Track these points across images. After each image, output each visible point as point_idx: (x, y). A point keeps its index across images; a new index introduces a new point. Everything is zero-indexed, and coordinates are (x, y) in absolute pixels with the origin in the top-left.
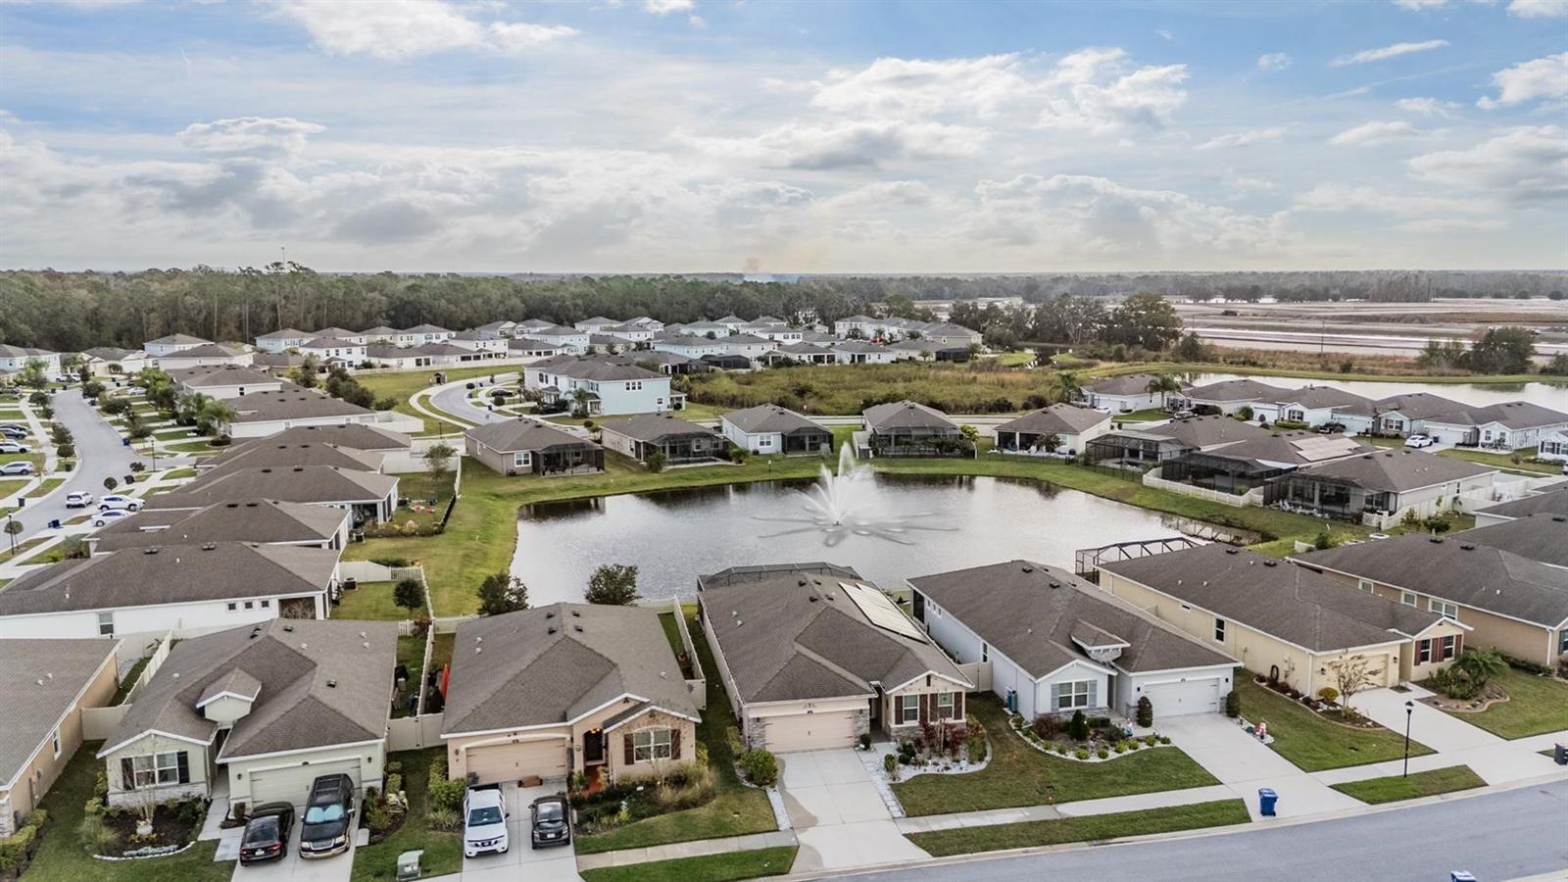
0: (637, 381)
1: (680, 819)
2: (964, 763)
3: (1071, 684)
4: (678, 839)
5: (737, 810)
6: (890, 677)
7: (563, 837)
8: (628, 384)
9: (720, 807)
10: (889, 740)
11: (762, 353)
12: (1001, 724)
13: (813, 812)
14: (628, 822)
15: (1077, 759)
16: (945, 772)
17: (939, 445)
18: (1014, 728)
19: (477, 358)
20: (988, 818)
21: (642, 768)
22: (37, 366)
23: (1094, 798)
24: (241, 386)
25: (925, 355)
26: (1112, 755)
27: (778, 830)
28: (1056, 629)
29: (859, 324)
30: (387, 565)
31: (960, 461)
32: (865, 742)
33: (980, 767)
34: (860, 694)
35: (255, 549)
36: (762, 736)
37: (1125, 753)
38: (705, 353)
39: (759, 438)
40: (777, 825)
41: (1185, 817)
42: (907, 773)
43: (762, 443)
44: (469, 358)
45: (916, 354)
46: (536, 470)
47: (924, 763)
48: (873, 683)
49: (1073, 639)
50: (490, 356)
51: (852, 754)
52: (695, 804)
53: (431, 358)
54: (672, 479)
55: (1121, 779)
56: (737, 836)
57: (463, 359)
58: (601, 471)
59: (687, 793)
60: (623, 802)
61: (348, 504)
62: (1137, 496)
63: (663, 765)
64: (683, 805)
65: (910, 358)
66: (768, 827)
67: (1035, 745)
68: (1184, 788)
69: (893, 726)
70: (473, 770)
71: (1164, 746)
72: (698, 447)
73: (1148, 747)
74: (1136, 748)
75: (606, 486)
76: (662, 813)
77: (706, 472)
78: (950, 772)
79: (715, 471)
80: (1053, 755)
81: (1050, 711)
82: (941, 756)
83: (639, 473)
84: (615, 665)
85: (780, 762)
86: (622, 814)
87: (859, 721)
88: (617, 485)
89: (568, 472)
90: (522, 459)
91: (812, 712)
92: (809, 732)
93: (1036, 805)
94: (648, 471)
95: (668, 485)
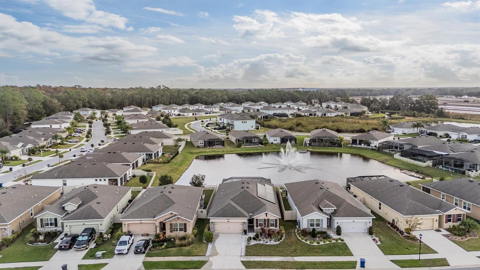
0: (245, 121)
1: (179, 250)
2: (272, 241)
3: (314, 219)
4: (175, 255)
5: (197, 249)
6: (256, 213)
7: (142, 251)
8: (243, 121)
9: (192, 247)
10: (254, 232)
11: (292, 113)
12: (292, 231)
13: (218, 251)
14: (164, 249)
15: (310, 244)
16: (266, 244)
17: (331, 143)
18: (296, 232)
19: (210, 113)
20: (270, 258)
21: (173, 234)
22: (94, 114)
23: (307, 256)
24: (138, 120)
25: (346, 114)
26: (322, 243)
27: (205, 256)
28: (315, 202)
29: (330, 104)
30: (146, 171)
31: (337, 148)
32: (245, 232)
33: (278, 243)
34: (244, 217)
35: (106, 165)
36: (214, 227)
37: (326, 243)
38: (274, 112)
39: (273, 138)
40: (205, 254)
41: (333, 265)
42: (253, 242)
43: (274, 140)
44: (207, 113)
45: (343, 114)
46: (205, 146)
47: (260, 240)
48: (250, 214)
49: (320, 206)
50: (214, 113)
51: (240, 236)
52: (185, 246)
53: (197, 113)
54: (243, 150)
55: (319, 251)
56: (192, 256)
57: (206, 113)
58: (224, 147)
59: (183, 242)
60: (165, 243)
61: (145, 154)
62: (390, 162)
63: (182, 234)
64: (181, 246)
65: (342, 115)
66: (202, 255)
67: (299, 238)
68: (339, 256)
69: (255, 228)
70: (129, 230)
71: (341, 242)
72: (254, 141)
73: (335, 242)
74: (331, 242)
75: (223, 151)
76: (175, 247)
77: (254, 148)
78: (267, 244)
79: (257, 148)
80: (303, 242)
81: (307, 228)
82: (267, 239)
83: (234, 148)
84: (174, 203)
85: (218, 236)
86: (163, 247)
87: (244, 225)
88: (227, 151)
89: (214, 147)
90: (201, 143)
91: (229, 221)
92: (229, 228)
93: (287, 256)
94: (238, 147)
95: (241, 152)
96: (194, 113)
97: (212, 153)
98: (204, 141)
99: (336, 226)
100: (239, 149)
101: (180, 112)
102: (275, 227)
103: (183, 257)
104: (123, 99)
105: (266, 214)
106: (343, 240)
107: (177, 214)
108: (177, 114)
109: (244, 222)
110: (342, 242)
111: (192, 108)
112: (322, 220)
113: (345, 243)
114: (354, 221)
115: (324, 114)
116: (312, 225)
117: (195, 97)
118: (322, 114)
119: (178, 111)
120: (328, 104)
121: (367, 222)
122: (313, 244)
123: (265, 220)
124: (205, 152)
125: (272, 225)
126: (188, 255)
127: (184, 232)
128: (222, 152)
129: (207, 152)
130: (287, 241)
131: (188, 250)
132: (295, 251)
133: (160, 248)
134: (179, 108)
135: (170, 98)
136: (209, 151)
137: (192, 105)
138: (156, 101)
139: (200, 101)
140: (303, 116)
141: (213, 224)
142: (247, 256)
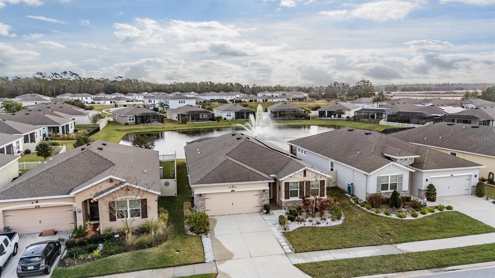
0: (183, 100)
1: (137, 256)
2: (328, 220)
3: (388, 176)
4: (130, 269)
5: (179, 249)
6: (281, 173)
7: (41, 269)
8: (180, 101)
9: (167, 247)
10: (281, 208)
11: (232, 99)
12: (346, 201)
13: (230, 250)
14: (99, 258)
15: (398, 218)
16: (317, 225)
17: (296, 116)
18: (354, 203)
19: (133, 101)
21: (119, 224)
25: (288, 100)
26: (420, 216)
27: (204, 262)
31: (304, 121)
32: (267, 209)
33: (340, 222)
34: (264, 180)
36: (203, 205)
37: (428, 214)
39: (226, 113)
40: (204, 259)
42: (293, 226)
43: (227, 116)
45: (285, 100)
46: (136, 123)
47: (303, 221)
48: (271, 175)
49: (385, 155)
50: (137, 101)
51: (259, 217)
52: (150, 246)
53: (116, 101)
54: (190, 126)
55: (433, 229)
56: (174, 266)
57: (127, 101)
58: (163, 124)
59: (145, 238)
61: (47, 126)
63: (138, 222)
64: (141, 246)
66: (197, 260)
67: (369, 211)
69: (283, 200)
70: (7, 225)
71: (448, 210)
72: (202, 117)
73: (440, 211)
74: (433, 212)
75: (163, 128)
76: (125, 251)
77: (204, 124)
79: (208, 124)
80: (382, 216)
81: (376, 192)
82: (314, 217)
84: (114, 165)
86: (96, 253)
87: (263, 196)
88: (168, 128)
89: (150, 124)
90: (131, 119)
91: (234, 191)
92: (233, 203)
93: (382, 245)
94: (182, 124)
95: (189, 128)
96: (113, 101)
97: (149, 129)
98: (135, 116)
99: (424, 186)
100: (184, 125)
101: (93, 100)
102: (320, 196)
103: (151, 270)
105: (305, 171)
106: (450, 208)
107: (124, 180)
109: (264, 191)
110: (450, 210)
111: (108, 96)
112: (401, 177)
114: (452, 176)
115: (265, 100)
116: (385, 187)
117: (112, 86)
118: (263, 100)
119: (91, 99)
120: (264, 94)
121: (470, 175)
122: (406, 219)
123: (302, 183)
124: (138, 129)
125: (315, 193)
126: (164, 265)
127: (142, 218)
128: (161, 128)
129: (141, 129)
130: (354, 218)
131: (159, 255)
133: (89, 257)
135: (80, 87)
136: (143, 128)
137: (110, 94)
138: (62, 90)
141: (201, 199)
142: (299, 252)
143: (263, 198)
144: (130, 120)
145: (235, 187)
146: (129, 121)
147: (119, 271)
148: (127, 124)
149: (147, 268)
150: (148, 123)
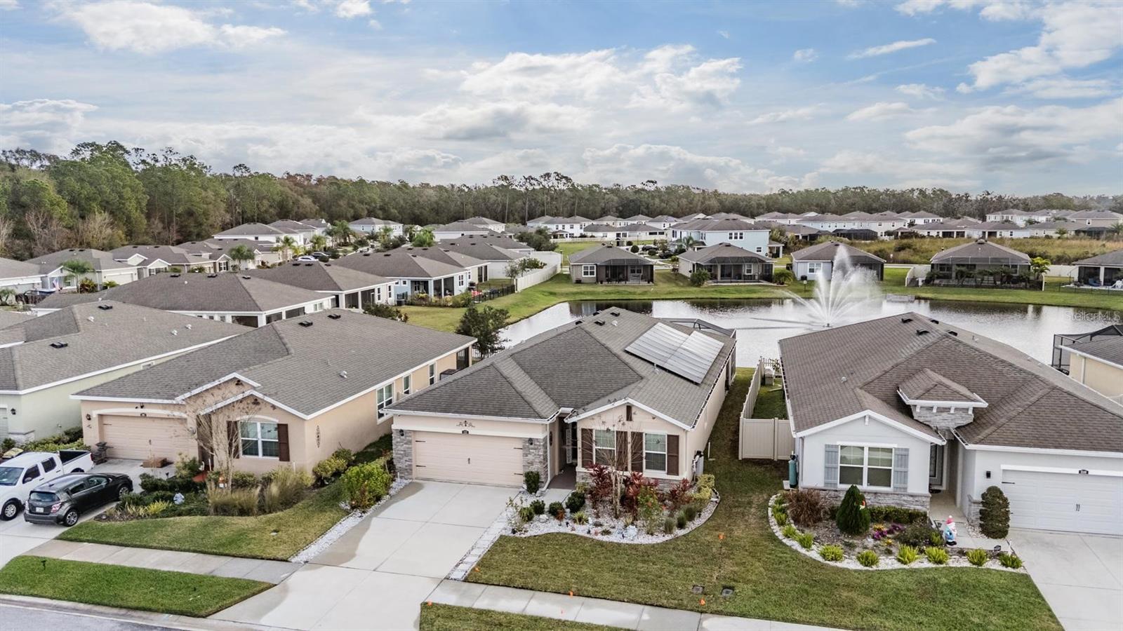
0: (739, 232)
1: (206, 525)
3: (861, 448)
5: (283, 529)
8: (731, 234)
9: (270, 521)
10: (569, 487)
12: (756, 498)
13: (362, 549)
14: (155, 515)
16: (600, 537)
25: (1062, 233)
26: (887, 564)
27: (286, 561)
28: (878, 378)
29: (1010, 216)
32: (530, 483)
33: (657, 540)
34: (533, 418)
35: (243, 280)
37: (915, 565)
39: (808, 264)
40: (295, 554)
42: (541, 527)
43: (812, 271)
44: (655, 233)
45: (1051, 233)
46: (598, 281)
48: (563, 409)
53: (628, 233)
57: (650, 234)
58: (651, 283)
60: (179, 495)
64: (227, 509)
65: (1047, 236)
66: (281, 555)
67: (776, 529)
69: (579, 468)
71: (1004, 569)
72: (749, 271)
73: (968, 565)
74: (940, 562)
75: (645, 293)
77: (743, 289)
78: (605, 538)
79: (750, 288)
80: (790, 548)
81: (821, 485)
82: (617, 517)
83: (682, 287)
85: (414, 487)
87: (530, 454)
88: (656, 293)
89: (623, 283)
90: (589, 271)
91: (468, 432)
92: (469, 459)
93: (676, 608)
94: (692, 286)
95: (700, 296)
98: (596, 265)
99: (977, 486)
100: (695, 289)
101: (584, 231)
102: (668, 474)
103: (195, 554)
104: (462, 203)
105: (629, 408)
106: (1015, 563)
108: (579, 235)
109: (531, 441)
110: (1010, 569)
111: (621, 223)
112: (904, 456)
113: (1027, 577)
114: (1083, 473)
115: (989, 232)
116: (850, 474)
118: (984, 233)
119: (581, 228)
120: (1005, 216)
122: (838, 564)
123: (622, 435)
125: (655, 462)
126: (221, 550)
127: (280, 460)
128: (639, 294)
129: (599, 293)
130: (708, 538)
131: (240, 531)
132: (725, 587)
133: (142, 511)
134: (588, 223)
136: (603, 292)
137: (624, 218)
138: (539, 209)
139: (645, 210)
140: (923, 237)
141: (403, 440)
142: (473, 582)
143: (530, 457)
144: (586, 273)
145: (470, 425)
146: (583, 276)
147: (150, 545)
148: (579, 282)
149: (191, 548)
150: (620, 280)
